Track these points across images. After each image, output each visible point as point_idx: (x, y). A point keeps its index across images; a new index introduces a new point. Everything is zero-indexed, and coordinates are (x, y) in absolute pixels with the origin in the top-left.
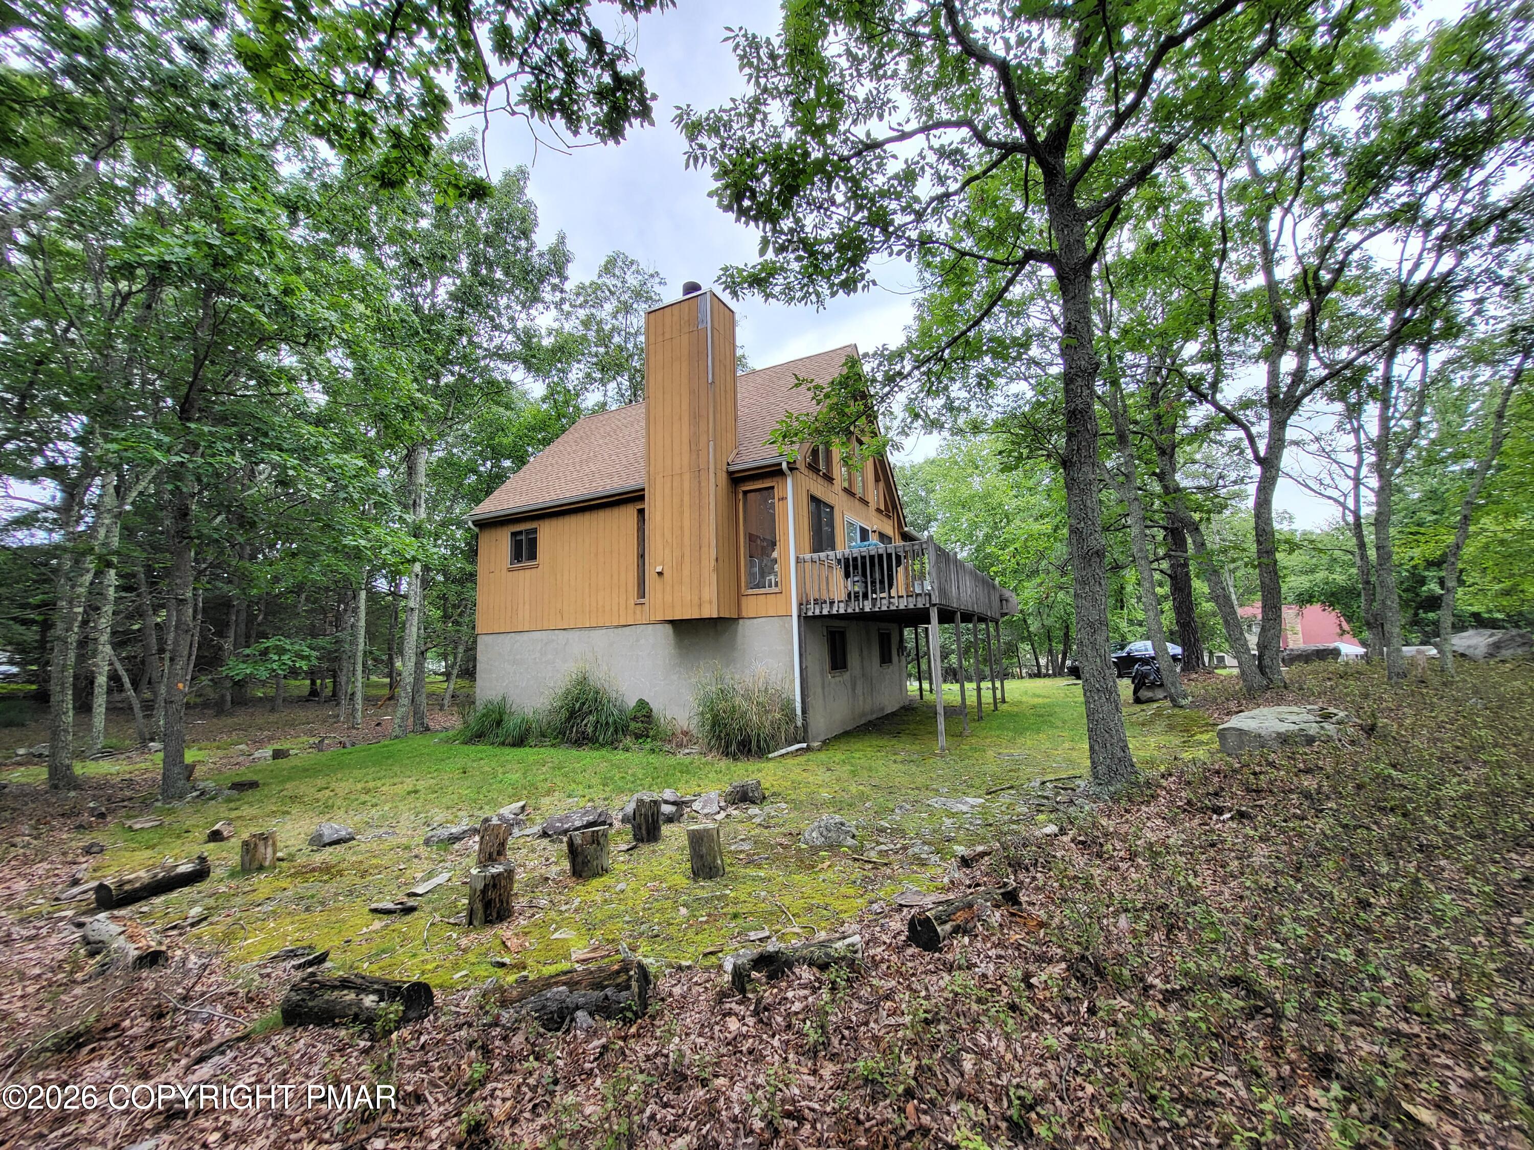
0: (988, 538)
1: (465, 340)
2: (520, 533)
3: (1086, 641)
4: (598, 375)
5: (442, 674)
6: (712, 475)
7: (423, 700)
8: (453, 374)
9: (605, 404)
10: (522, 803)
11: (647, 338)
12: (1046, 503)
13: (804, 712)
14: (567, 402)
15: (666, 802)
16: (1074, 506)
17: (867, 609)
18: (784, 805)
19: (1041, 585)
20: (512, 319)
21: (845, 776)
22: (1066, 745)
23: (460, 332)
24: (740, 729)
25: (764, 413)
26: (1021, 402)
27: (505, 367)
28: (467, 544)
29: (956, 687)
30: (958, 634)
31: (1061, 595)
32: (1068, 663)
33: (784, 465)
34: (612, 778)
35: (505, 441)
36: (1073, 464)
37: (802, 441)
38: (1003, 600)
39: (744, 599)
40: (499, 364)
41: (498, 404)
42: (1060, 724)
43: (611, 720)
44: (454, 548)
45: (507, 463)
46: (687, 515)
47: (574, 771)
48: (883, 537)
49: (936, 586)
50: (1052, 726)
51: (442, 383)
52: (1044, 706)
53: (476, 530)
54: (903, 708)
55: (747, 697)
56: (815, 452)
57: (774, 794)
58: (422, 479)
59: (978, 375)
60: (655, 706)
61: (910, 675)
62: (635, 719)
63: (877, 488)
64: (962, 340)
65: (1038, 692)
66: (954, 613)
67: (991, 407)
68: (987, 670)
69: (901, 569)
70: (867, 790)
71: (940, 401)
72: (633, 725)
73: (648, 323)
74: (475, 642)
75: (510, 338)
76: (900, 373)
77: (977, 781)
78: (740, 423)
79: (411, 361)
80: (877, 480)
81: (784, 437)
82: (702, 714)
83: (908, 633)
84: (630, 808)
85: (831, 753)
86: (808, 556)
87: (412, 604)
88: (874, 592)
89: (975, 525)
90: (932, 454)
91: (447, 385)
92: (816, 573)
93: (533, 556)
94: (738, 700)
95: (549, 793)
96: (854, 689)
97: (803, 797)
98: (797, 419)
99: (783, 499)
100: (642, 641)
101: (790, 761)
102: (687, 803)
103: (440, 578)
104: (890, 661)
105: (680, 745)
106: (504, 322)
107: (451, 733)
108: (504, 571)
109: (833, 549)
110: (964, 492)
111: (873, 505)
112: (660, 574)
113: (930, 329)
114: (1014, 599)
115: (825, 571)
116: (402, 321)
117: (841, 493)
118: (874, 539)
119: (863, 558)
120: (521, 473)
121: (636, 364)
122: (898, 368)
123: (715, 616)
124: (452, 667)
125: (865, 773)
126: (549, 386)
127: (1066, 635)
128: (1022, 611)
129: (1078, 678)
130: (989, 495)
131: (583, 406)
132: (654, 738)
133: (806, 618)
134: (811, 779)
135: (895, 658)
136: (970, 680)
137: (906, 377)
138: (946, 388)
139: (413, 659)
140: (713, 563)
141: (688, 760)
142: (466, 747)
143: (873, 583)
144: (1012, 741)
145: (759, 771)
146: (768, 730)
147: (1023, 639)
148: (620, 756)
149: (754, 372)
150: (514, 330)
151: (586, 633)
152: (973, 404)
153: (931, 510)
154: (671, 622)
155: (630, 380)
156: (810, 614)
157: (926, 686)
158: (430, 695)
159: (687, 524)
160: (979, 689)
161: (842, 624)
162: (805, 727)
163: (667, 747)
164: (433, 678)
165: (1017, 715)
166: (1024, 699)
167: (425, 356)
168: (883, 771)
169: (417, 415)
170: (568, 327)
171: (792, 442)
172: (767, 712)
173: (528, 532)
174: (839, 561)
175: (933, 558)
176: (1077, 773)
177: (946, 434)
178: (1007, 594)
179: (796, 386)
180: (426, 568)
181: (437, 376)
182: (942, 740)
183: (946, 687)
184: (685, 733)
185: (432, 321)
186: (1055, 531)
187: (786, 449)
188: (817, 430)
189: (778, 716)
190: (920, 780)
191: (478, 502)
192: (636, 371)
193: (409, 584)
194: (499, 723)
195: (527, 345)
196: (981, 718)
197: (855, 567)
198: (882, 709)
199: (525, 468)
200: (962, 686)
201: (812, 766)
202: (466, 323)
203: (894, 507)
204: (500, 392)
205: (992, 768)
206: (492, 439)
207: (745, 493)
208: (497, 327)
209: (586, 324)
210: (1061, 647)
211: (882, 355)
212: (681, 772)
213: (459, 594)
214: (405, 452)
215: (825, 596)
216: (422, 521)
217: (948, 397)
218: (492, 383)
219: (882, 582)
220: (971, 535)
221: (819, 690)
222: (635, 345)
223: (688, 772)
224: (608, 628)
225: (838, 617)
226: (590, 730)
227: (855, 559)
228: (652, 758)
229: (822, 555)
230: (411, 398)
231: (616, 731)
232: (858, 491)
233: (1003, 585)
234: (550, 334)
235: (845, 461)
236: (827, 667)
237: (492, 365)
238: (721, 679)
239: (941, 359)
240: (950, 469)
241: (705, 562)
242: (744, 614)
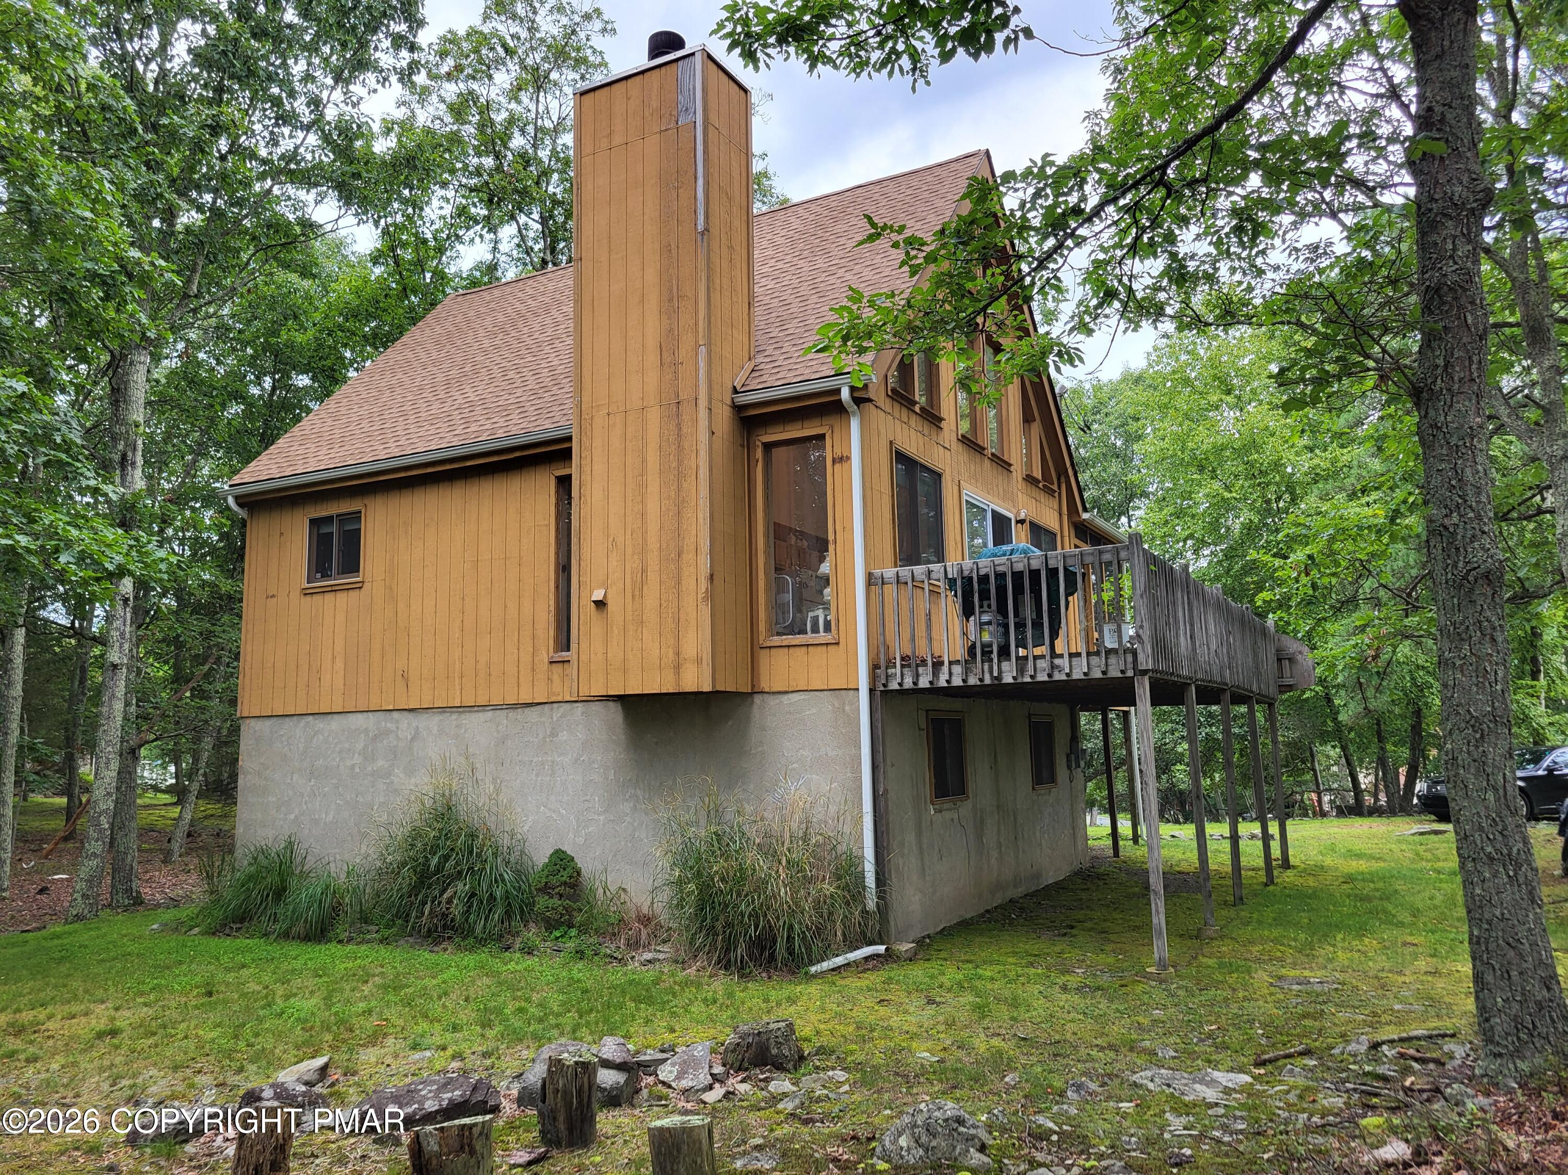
0: (1251, 531)
1: (223, 144)
2: (329, 520)
3: (1463, 757)
4: (481, 211)
5: (169, 790)
6: (703, 413)
7: (132, 842)
8: (200, 209)
9: (492, 268)
10: (320, 1061)
11: (578, 140)
12: (1376, 465)
13: (880, 881)
14: (420, 264)
15: (607, 1064)
16: (1436, 481)
17: (1008, 679)
18: (840, 1075)
19: (1362, 629)
20: (315, 103)
21: (963, 1017)
22: (1422, 964)
23: (216, 129)
24: (754, 915)
25: (805, 289)
26: (1325, 263)
27: (302, 194)
28: (223, 536)
29: (1187, 831)
30: (1190, 724)
31: (1405, 649)
32: (1420, 786)
33: (845, 394)
34: (499, 1011)
35: (300, 338)
36: (1434, 396)
37: (881, 347)
38: (1283, 658)
39: (763, 655)
40: (291, 190)
41: (286, 266)
42: (1408, 919)
43: (498, 893)
44: (197, 543)
45: (303, 381)
46: (653, 487)
47: (424, 993)
48: (1038, 533)
49: (1146, 635)
50: (1391, 921)
51: (179, 228)
52: (1370, 878)
53: (242, 513)
54: (1078, 873)
55: (769, 851)
56: (905, 368)
57: (821, 1051)
58: (138, 414)
59: (1235, 212)
60: (587, 863)
61: (1091, 804)
62: (545, 889)
63: (1027, 432)
64: (1206, 142)
65: (1358, 846)
66: (1186, 686)
67: (1260, 272)
68: (1249, 796)
69: (1074, 600)
70: (1007, 1047)
71: (1157, 265)
72: (542, 902)
73: (579, 109)
74: (235, 731)
75: (313, 139)
76: (1077, 211)
77: (1234, 1037)
78: (758, 311)
79: (120, 185)
80: (1028, 419)
81: (846, 339)
82: (680, 882)
83: (1089, 722)
84: (536, 1074)
85: (933, 967)
86: (890, 573)
87: (114, 656)
88: (1021, 643)
89: (1223, 506)
90: (1138, 363)
91: (188, 230)
92: (904, 604)
93: (351, 564)
94: (751, 857)
95: (375, 1038)
96: (980, 834)
97: (879, 1059)
98: (872, 304)
99: (843, 459)
100: (564, 736)
101: (854, 983)
102: (650, 1067)
103: (170, 602)
104: (1052, 779)
105: (634, 944)
106: (300, 105)
107: (184, 913)
108: (296, 594)
109: (941, 558)
110: (1202, 439)
111: (1018, 470)
112: (600, 604)
113: (1137, 119)
114: (1307, 657)
115: (923, 602)
116: (105, 108)
117: (955, 446)
118: (1020, 538)
119: (1000, 576)
120: (331, 403)
121: (554, 187)
122: (1073, 199)
123: (707, 688)
124: (190, 775)
125: (1004, 1012)
126: (386, 232)
127: (1416, 729)
128: (1322, 681)
129: (1444, 817)
130: (1253, 445)
131: (451, 270)
132: (584, 929)
133: (886, 693)
134: (895, 1021)
135: (1062, 772)
136: (1216, 819)
137: (1089, 220)
138: (1170, 238)
139: (115, 765)
140: (704, 584)
141: (649, 974)
142: (213, 942)
143: (1020, 626)
144: (1306, 951)
145: (792, 1001)
146: (809, 916)
147: (1324, 737)
148: (516, 963)
149: (785, 206)
150: (317, 123)
151: (452, 719)
152: (1224, 268)
153: (1134, 477)
154: (621, 699)
155: (543, 221)
156: (894, 686)
157: (1125, 826)
158: (147, 831)
159: (653, 506)
160: (1234, 838)
161: (957, 704)
162: (883, 908)
163: (608, 948)
164: (149, 798)
165: (1314, 895)
166: (1328, 861)
167: (145, 176)
168: (1040, 1007)
169: (132, 291)
170: (423, 118)
171: (862, 351)
172: (810, 880)
173: (344, 518)
174: (952, 583)
175: (1141, 580)
176: (1447, 1025)
177: (1168, 326)
178: (1292, 646)
179: (871, 238)
180: (142, 585)
181: (170, 215)
182: (1161, 947)
183: (1166, 830)
184: (645, 920)
185: (161, 107)
186: (1392, 520)
187: (849, 362)
188: (911, 328)
189: (829, 888)
190: (1117, 1030)
191: (248, 457)
192: (556, 202)
193: (109, 618)
194: (280, 893)
195: (344, 152)
196: (1239, 900)
197: (985, 595)
198: (1037, 876)
199: (340, 393)
200: (1201, 834)
201: (897, 994)
202: (230, 112)
203: (1062, 472)
204: (290, 243)
205: (1265, 1008)
206: (275, 333)
207: (768, 447)
208: (286, 119)
209: (458, 111)
210: (1405, 753)
211: (1042, 175)
212: (637, 1000)
213: (207, 635)
214: (105, 358)
215: (923, 650)
216: (137, 496)
217: (1173, 256)
218: (277, 226)
219: (1038, 625)
220: (1214, 526)
221: (910, 838)
222: (554, 153)
223: (649, 1000)
224: (496, 708)
225: (950, 692)
226: (457, 910)
227: (984, 579)
228: (579, 970)
229: (919, 570)
230: (119, 259)
231: (508, 914)
232: (989, 439)
233: (1282, 629)
234: (388, 131)
235: (964, 383)
236: (927, 790)
237: (276, 190)
238: (715, 814)
239: (1162, 182)
240: (1173, 393)
241: (689, 583)
242: (765, 685)
